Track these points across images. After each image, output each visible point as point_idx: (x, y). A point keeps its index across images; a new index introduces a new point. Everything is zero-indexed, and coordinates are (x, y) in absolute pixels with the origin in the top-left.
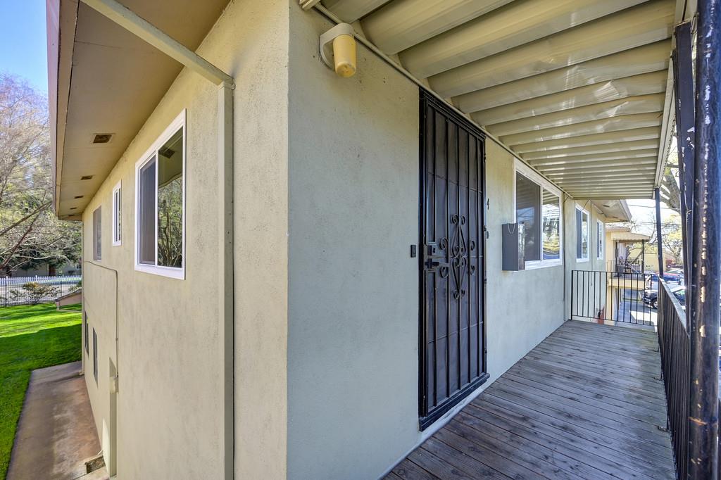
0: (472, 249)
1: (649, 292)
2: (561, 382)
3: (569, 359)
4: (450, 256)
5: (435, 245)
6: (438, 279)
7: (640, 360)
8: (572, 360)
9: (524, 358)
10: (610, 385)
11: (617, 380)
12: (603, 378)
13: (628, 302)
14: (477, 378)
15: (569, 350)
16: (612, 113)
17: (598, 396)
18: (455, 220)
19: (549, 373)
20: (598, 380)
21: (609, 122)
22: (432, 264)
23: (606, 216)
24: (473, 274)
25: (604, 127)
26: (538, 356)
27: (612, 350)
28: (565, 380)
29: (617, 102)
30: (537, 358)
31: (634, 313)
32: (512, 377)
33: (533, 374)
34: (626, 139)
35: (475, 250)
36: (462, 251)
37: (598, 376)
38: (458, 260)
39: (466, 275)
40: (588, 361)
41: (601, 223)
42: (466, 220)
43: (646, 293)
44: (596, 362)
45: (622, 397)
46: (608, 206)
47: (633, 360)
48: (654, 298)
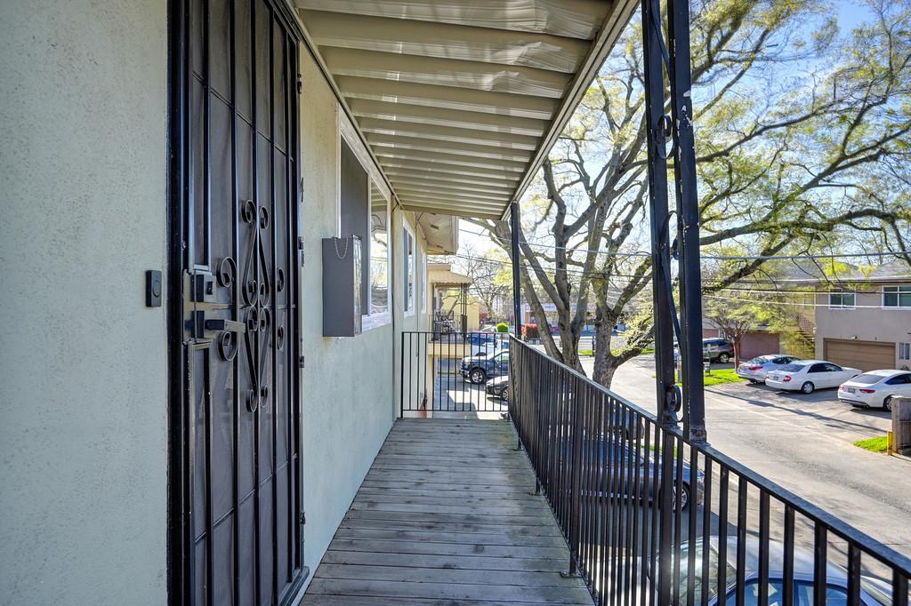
0: (279, 290)
1: (467, 360)
2: (422, 540)
3: (420, 492)
4: (239, 306)
5: (208, 273)
6: (214, 363)
7: (504, 468)
8: (425, 492)
9: (351, 509)
10: (486, 522)
11: (489, 510)
12: (474, 513)
13: (445, 378)
14: (290, 585)
15: (414, 474)
16: (513, 55)
17: (478, 548)
18: (249, 213)
19: (398, 528)
20: (469, 518)
21: (502, 74)
22: (202, 325)
23: (428, 244)
24: (281, 349)
25: (494, 80)
26: (373, 498)
27: (469, 460)
28: (426, 534)
29: (533, 37)
30: (372, 504)
31: (452, 393)
32: (343, 557)
33: (375, 537)
34: (514, 112)
35: (283, 290)
36: (262, 293)
37: (466, 511)
38: (255, 314)
39: (269, 352)
40: (446, 487)
41: (424, 255)
42: (268, 217)
43: (464, 363)
44: (456, 487)
45: (506, 540)
46: (437, 228)
47: (497, 471)
48: (474, 368)
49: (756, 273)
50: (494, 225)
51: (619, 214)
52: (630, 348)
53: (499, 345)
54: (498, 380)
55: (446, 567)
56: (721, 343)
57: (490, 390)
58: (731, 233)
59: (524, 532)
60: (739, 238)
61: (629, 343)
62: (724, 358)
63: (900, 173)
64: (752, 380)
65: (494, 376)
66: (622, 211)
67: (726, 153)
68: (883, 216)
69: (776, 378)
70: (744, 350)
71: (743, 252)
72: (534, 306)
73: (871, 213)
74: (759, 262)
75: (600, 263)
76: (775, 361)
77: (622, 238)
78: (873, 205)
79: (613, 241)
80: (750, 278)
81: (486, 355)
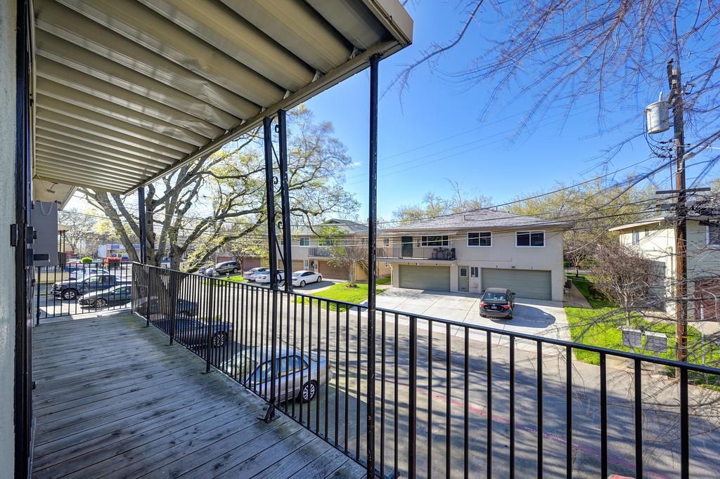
1: (58, 284)
3: (86, 362)
8: (91, 361)
10: (146, 364)
11: (144, 359)
12: (136, 362)
15: (75, 354)
17: (148, 377)
20: (133, 366)
27: (114, 338)
28: (107, 381)
33: (66, 394)
37: (130, 363)
40: (106, 355)
43: (56, 287)
44: (113, 353)
45: (163, 368)
46: (53, 192)
47: (138, 339)
48: (65, 289)
49: (255, 231)
50: (95, 193)
51: (183, 196)
52: (191, 268)
53: (87, 272)
54: (86, 296)
55: (132, 391)
56: (234, 264)
57: (83, 302)
58: (245, 212)
59: (172, 363)
60: (249, 215)
61: (191, 265)
62: (236, 271)
63: (309, 195)
64: (249, 280)
65: (84, 293)
66: (185, 195)
67: (246, 176)
68: (303, 211)
69: (260, 278)
70: (244, 266)
71: (247, 221)
72: (127, 246)
73: (299, 209)
74: (256, 226)
75: (173, 222)
76: (259, 270)
77: (186, 209)
78: (300, 206)
79: (180, 211)
80: (252, 233)
81: (76, 279)
